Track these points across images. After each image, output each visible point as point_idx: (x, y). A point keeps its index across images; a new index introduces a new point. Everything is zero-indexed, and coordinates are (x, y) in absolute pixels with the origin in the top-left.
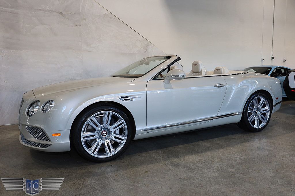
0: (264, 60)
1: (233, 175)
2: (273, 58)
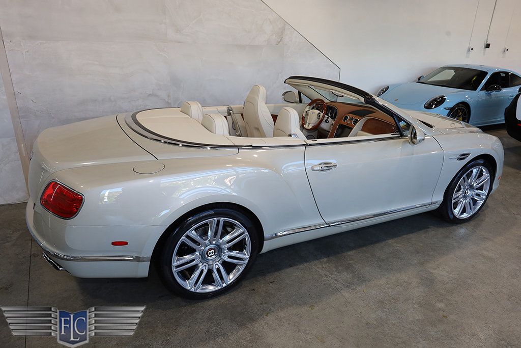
0: (472, 49)
1: (444, 316)
2: (488, 46)
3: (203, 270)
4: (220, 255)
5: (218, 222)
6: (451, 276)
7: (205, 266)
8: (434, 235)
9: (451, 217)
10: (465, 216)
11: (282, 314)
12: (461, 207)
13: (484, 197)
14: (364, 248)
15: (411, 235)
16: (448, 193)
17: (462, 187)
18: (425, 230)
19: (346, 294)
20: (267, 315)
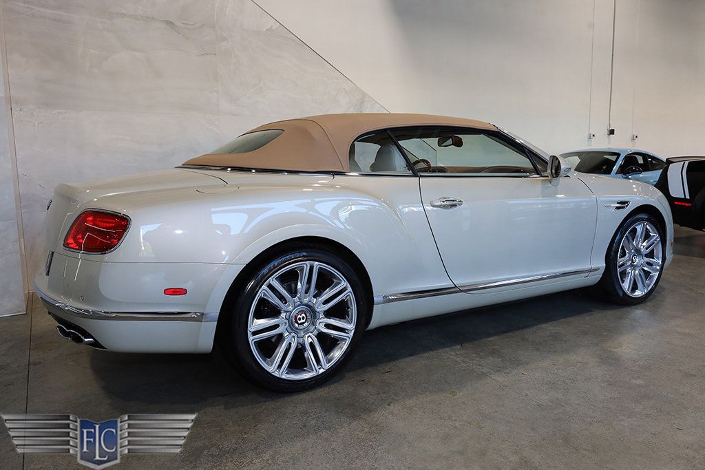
0: (594, 136)
2: (612, 132)
3: (290, 344)
4: (314, 324)
5: (311, 268)
6: (641, 353)
7: (294, 337)
8: (601, 318)
9: (621, 294)
10: (638, 293)
11: (410, 402)
12: (630, 281)
13: (658, 268)
14: (510, 334)
15: (570, 319)
16: (611, 257)
17: (627, 251)
18: (588, 313)
19: (500, 378)
20: (389, 405)
